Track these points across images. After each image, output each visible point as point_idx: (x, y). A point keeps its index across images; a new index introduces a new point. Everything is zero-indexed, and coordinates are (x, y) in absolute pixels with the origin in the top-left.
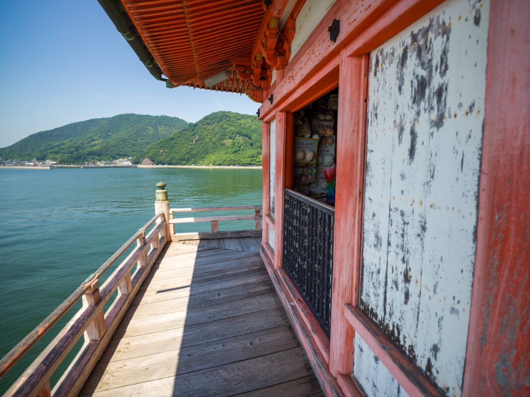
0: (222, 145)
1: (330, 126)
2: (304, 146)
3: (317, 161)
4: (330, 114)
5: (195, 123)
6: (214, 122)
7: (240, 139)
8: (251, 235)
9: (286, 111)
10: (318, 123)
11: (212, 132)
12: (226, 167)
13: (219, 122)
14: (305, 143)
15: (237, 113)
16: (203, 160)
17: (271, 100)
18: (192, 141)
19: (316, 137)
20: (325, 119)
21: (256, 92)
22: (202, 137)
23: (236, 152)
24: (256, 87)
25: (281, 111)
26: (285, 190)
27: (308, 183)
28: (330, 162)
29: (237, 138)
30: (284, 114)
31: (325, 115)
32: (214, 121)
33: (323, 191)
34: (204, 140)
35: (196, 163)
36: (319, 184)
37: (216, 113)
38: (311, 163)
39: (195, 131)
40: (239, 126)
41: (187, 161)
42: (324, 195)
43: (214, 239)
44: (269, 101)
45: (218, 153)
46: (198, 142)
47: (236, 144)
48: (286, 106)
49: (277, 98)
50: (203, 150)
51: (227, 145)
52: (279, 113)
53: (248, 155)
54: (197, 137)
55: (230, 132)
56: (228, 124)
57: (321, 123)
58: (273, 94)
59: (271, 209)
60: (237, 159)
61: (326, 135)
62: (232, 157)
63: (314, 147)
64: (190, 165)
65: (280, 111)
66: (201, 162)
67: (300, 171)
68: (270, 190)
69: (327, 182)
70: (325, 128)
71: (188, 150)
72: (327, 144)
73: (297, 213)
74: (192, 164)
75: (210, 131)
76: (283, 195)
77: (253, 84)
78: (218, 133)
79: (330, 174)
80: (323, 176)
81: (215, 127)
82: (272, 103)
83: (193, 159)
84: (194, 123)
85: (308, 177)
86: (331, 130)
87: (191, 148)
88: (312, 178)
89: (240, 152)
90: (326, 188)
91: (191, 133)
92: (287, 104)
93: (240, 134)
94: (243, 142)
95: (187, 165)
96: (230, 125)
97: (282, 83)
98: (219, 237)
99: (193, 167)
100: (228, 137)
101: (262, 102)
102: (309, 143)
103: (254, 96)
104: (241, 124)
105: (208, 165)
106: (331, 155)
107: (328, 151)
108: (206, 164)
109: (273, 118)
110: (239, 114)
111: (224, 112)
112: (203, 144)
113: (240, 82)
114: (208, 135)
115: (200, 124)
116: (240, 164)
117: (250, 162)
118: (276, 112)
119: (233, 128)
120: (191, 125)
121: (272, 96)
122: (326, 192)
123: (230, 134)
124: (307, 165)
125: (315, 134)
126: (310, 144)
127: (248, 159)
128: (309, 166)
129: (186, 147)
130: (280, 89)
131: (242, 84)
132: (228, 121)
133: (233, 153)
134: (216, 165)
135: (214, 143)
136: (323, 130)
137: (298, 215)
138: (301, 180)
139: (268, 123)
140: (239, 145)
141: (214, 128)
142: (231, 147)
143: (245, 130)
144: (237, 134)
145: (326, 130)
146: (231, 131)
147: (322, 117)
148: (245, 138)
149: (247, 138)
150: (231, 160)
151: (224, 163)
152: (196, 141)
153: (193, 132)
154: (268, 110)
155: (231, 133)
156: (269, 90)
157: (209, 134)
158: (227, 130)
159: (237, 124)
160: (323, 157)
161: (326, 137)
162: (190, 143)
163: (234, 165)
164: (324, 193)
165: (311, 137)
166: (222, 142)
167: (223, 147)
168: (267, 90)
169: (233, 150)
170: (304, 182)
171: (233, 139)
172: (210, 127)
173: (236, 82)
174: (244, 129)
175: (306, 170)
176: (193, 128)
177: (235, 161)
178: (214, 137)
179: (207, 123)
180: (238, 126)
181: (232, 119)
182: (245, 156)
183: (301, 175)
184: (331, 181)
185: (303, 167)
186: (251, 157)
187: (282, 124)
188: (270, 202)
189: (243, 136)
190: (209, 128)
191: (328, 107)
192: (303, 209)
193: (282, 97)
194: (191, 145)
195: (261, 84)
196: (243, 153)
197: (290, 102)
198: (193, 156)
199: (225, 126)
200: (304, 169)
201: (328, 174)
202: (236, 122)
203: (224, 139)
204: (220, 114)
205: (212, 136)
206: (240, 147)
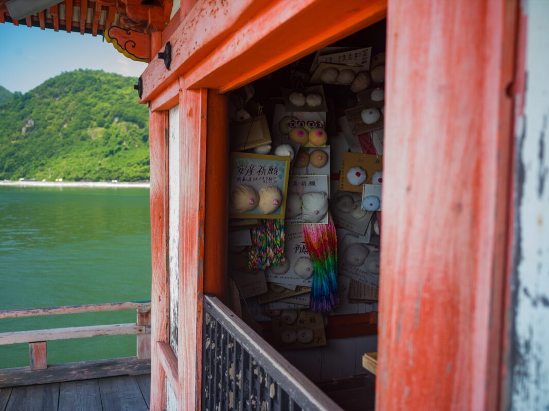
0: (83, 139)
1: (318, 122)
2: (256, 175)
3: (288, 210)
4: (316, 93)
5: (26, 94)
6: (66, 92)
7: (120, 127)
8: (129, 372)
9: (207, 88)
10: (289, 114)
11: (63, 112)
12: (91, 184)
13: (76, 91)
14: (257, 169)
15: (116, 75)
16: (42, 170)
17: (167, 57)
18: (20, 130)
19: (284, 152)
20: (306, 104)
21: (134, 36)
22: (40, 122)
23: (112, 152)
24: (133, 22)
25: (194, 88)
26: (204, 301)
27: (264, 267)
28: (318, 212)
29: (114, 124)
30: (200, 95)
31: (305, 96)
32: (66, 89)
33: (301, 282)
34: (45, 128)
35: (28, 176)
36: (292, 264)
37: (71, 74)
38: (272, 217)
39: (27, 109)
40: (119, 102)
41: (7, 170)
42: (303, 291)
43: (36, 385)
44: (162, 61)
45: (75, 154)
46: (31, 133)
47: (113, 137)
48: (206, 78)
49: (181, 55)
50: (42, 148)
51: (94, 139)
52: (189, 92)
53: (138, 160)
54: (31, 123)
55: (99, 113)
56: (96, 97)
57: (295, 114)
58: (172, 43)
59: (172, 329)
60: (116, 168)
61: (310, 145)
62: (105, 163)
63: (281, 177)
64: (14, 180)
65: (190, 89)
66: (39, 174)
67: (245, 239)
68: (168, 281)
69: (312, 260)
70: (307, 127)
71: (11, 149)
72: (310, 166)
73: (237, 380)
74: (19, 178)
75: (58, 110)
76: (198, 312)
77: (125, 14)
78: (74, 114)
79: (319, 240)
80: (302, 245)
81: (69, 101)
82: (168, 67)
83: (22, 168)
84: (23, 93)
85: (265, 251)
86: (320, 134)
87: (16, 145)
88: (275, 254)
89: (120, 153)
90: (310, 273)
91: (17, 114)
92: (208, 72)
93: (120, 116)
94: (128, 134)
95: (9, 179)
96: (101, 98)
97: (194, 13)
98: (49, 381)
99: (21, 183)
100: (95, 124)
101: (148, 60)
102: (267, 168)
103: (129, 45)
104: (122, 97)
105: (53, 180)
106: (320, 193)
107: (313, 183)
108: (50, 177)
109: (174, 103)
110: (120, 76)
111: (87, 72)
112: (43, 137)
113: (98, 9)
114: (51, 118)
115: (37, 96)
116: (122, 178)
117: (142, 174)
118: (181, 90)
119: (106, 104)
120: (17, 96)
121: (169, 46)
122: (310, 285)
123: (100, 117)
124: (264, 224)
125: (282, 143)
126: (271, 169)
127: (138, 169)
128: (268, 225)
129: (7, 142)
130: (188, 31)
131: (103, 14)
132: (96, 90)
133: (107, 156)
134: (70, 180)
135: (66, 135)
136: (301, 133)
137: (239, 384)
138: (248, 258)
139: (165, 112)
140: (119, 139)
141: (66, 105)
142: (102, 142)
143: (130, 109)
144: (116, 116)
145: (308, 133)
146: (102, 110)
147: (297, 101)
148: (131, 124)
149: (135, 125)
150: (102, 169)
151: (88, 176)
152: (28, 130)
153: (22, 112)
154: (161, 81)
155: (103, 114)
156: (164, 32)
157: (56, 116)
158: (93, 109)
159: (115, 97)
160: (301, 199)
161: (309, 148)
162: (14, 135)
163: (109, 179)
164: (305, 287)
165: (272, 152)
166: (83, 132)
167: (86, 143)
168: (161, 30)
169: (107, 149)
170: (254, 264)
171: (108, 127)
172: (57, 102)
173: (90, 10)
174: (130, 106)
175: (259, 234)
176: (20, 103)
177: (110, 172)
178: (65, 122)
179: (51, 94)
180: (118, 100)
181: (105, 86)
182: (132, 161)
183: (247, 249)
184: (320, 258)
185: (251, 228)
186: (144, 164)
187: (196, 122)
188: (168, 311)
189: (127, 120)
190: (57, 104)
191: (311, 76)
192: (255, 377)
193: (193, 52)
194: (17, 138)
195: (146, 15)
196: (127, 155)
197: (217, 66)
198: (21, 161)
199: (90, 100)
200: (254, 232)
201: (314, 241)
202: (114, 93)
203: (87, 126)
204: (80, 76)
205: (61, 121)
206: (120, 143)
